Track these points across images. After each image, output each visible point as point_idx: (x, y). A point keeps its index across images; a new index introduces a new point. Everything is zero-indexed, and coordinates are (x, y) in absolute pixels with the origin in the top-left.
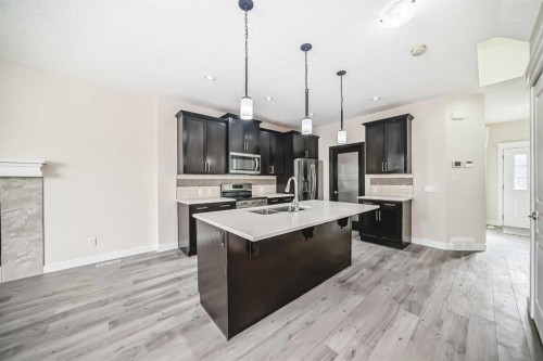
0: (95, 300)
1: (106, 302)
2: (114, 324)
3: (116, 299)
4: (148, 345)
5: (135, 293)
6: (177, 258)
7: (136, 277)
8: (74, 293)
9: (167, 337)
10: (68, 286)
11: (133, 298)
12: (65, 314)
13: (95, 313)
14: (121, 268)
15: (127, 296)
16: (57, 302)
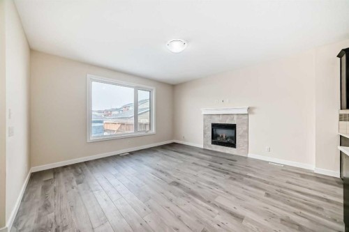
0: (263, 179)
1: (268, 183)
2: (268, 195)
3: (273, 184)
4: (282, 220)
5: (285, 188)
6: (335, 185)
7: (290, 180)
8: (254, 170)
9: (297, 227)
10: (254, 166)
11: (283, 189)
12: (250, 177)
13: (262, 184)
14: (283, 170)
15: (279, 186)
16: (249, 171)
